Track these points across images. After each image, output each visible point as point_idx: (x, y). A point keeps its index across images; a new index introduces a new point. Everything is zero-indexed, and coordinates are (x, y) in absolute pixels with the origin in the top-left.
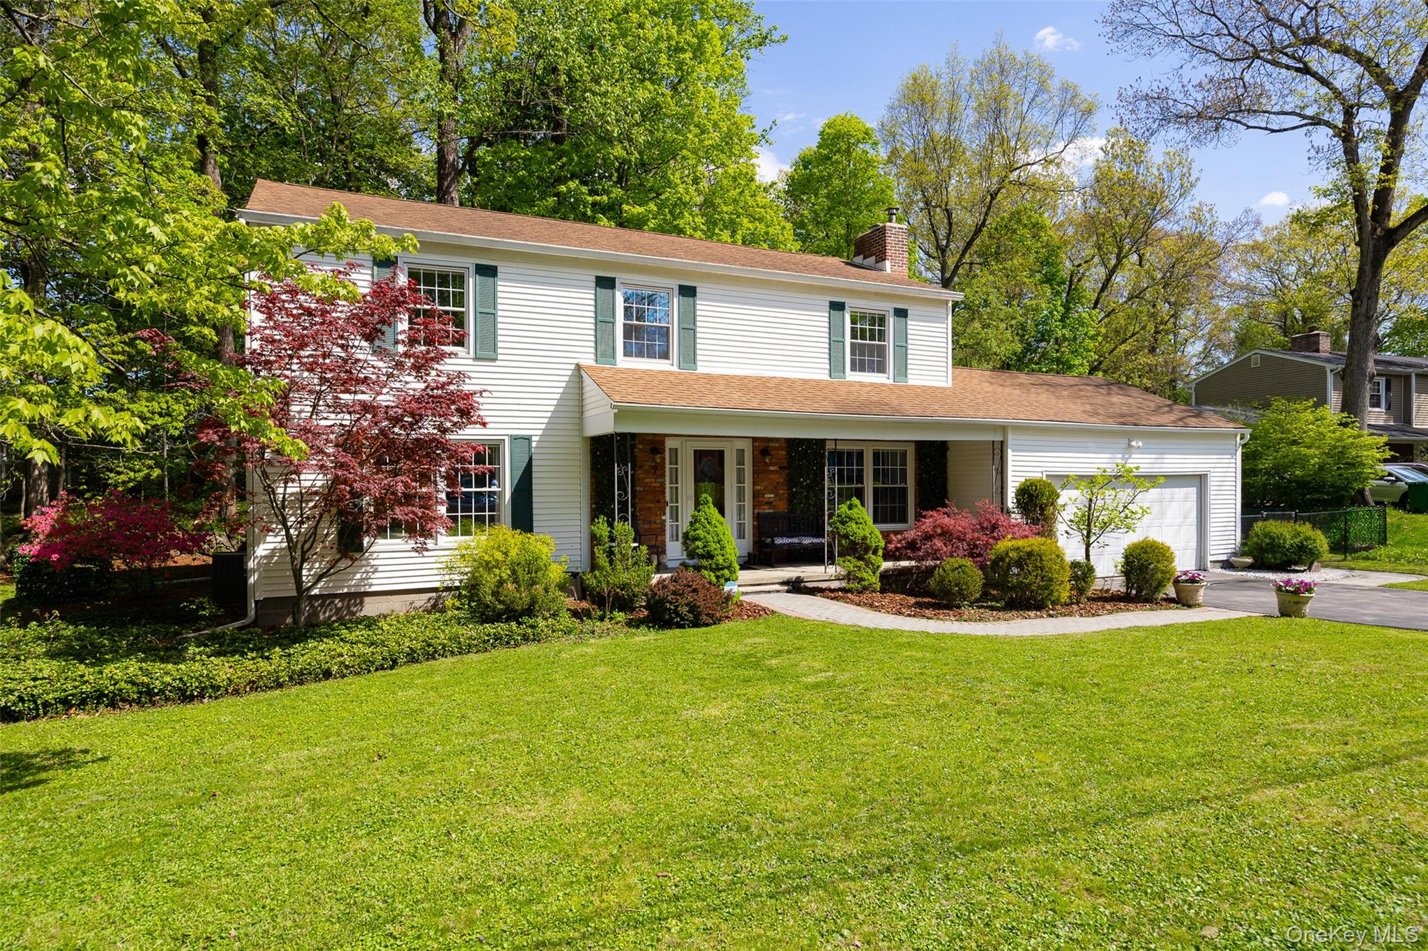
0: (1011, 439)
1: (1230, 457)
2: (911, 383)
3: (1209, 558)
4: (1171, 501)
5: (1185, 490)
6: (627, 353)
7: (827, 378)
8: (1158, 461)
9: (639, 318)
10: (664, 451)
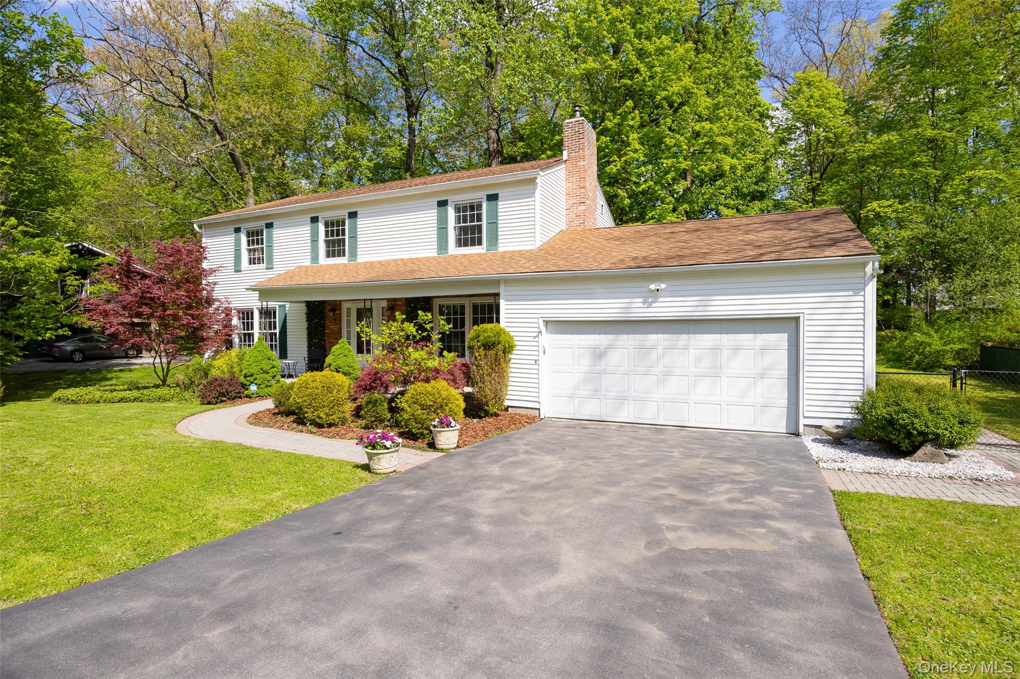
0: (502, 290)
1: (851, 293)
2: (500, 250)
3: (803, 421)
4: (736, 349)
5: (765, 336)
6: (328, 256)
7: (435, 255)
8: (703, 303)
9: (332, 235)
10: (340, 310)
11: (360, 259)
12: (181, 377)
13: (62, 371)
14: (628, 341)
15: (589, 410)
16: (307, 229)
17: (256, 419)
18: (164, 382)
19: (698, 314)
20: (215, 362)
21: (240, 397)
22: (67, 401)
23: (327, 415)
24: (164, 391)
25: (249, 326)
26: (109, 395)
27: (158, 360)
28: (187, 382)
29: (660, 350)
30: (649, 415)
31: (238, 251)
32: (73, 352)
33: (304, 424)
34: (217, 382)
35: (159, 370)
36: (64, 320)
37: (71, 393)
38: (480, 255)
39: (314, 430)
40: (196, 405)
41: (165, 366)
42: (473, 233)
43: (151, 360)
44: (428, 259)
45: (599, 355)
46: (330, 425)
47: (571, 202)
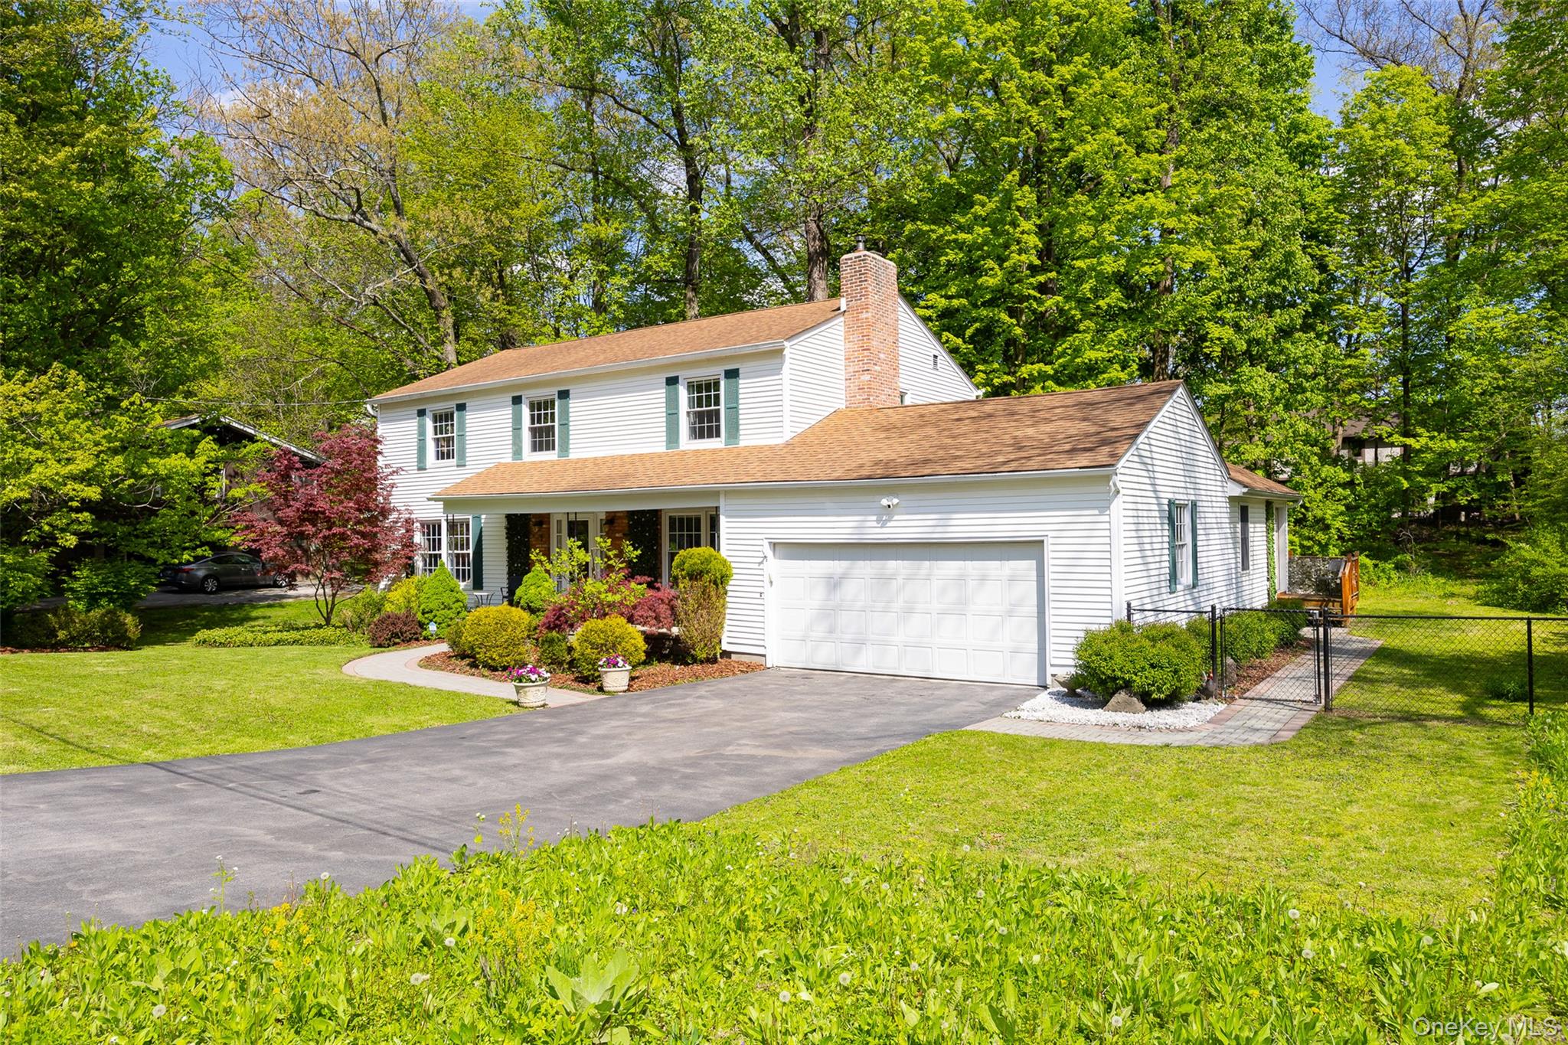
0: (723, 504)
1: (1096, 512)
2: (742, 444)
3: (1050, 671)
4: (983, 579)
5: (1012, 564)
6: (534, 449)
7: (664, 449)
8: (942, 523)
9: (539, 422)
10: (549, 523)
11: (573, 455)
12: (348, 613)
13: (194, 606)
14: (866, 568)
15: (824, 656)
16: (507, 412)
17: (428, 663)
18: (328, 620)
19: (937, 535)
20: (390, 595)
21: (417, 639)
22: (215, 644)
23: (501, 656)
24: (328, 632)
25: (436, 544)
26: (261, 637)
27: (321, 591)
28: (356, 620)
29: (900, 580)
30: (889, 664)
31: (422, 442)
32: (206, 578)
33: (477, 667)
34: (391, 620)
35: (322, 605)
36: (205, 536)
37: (217, 633)
38: (714, 451)
39: (486, 672)
40: (366, 648)
41: (330, 599)
42: (710, 421)
43: (311, 591)
44: (652, 456)
45: (834, 584)
46: (505, 668)
47: (851, 369)
